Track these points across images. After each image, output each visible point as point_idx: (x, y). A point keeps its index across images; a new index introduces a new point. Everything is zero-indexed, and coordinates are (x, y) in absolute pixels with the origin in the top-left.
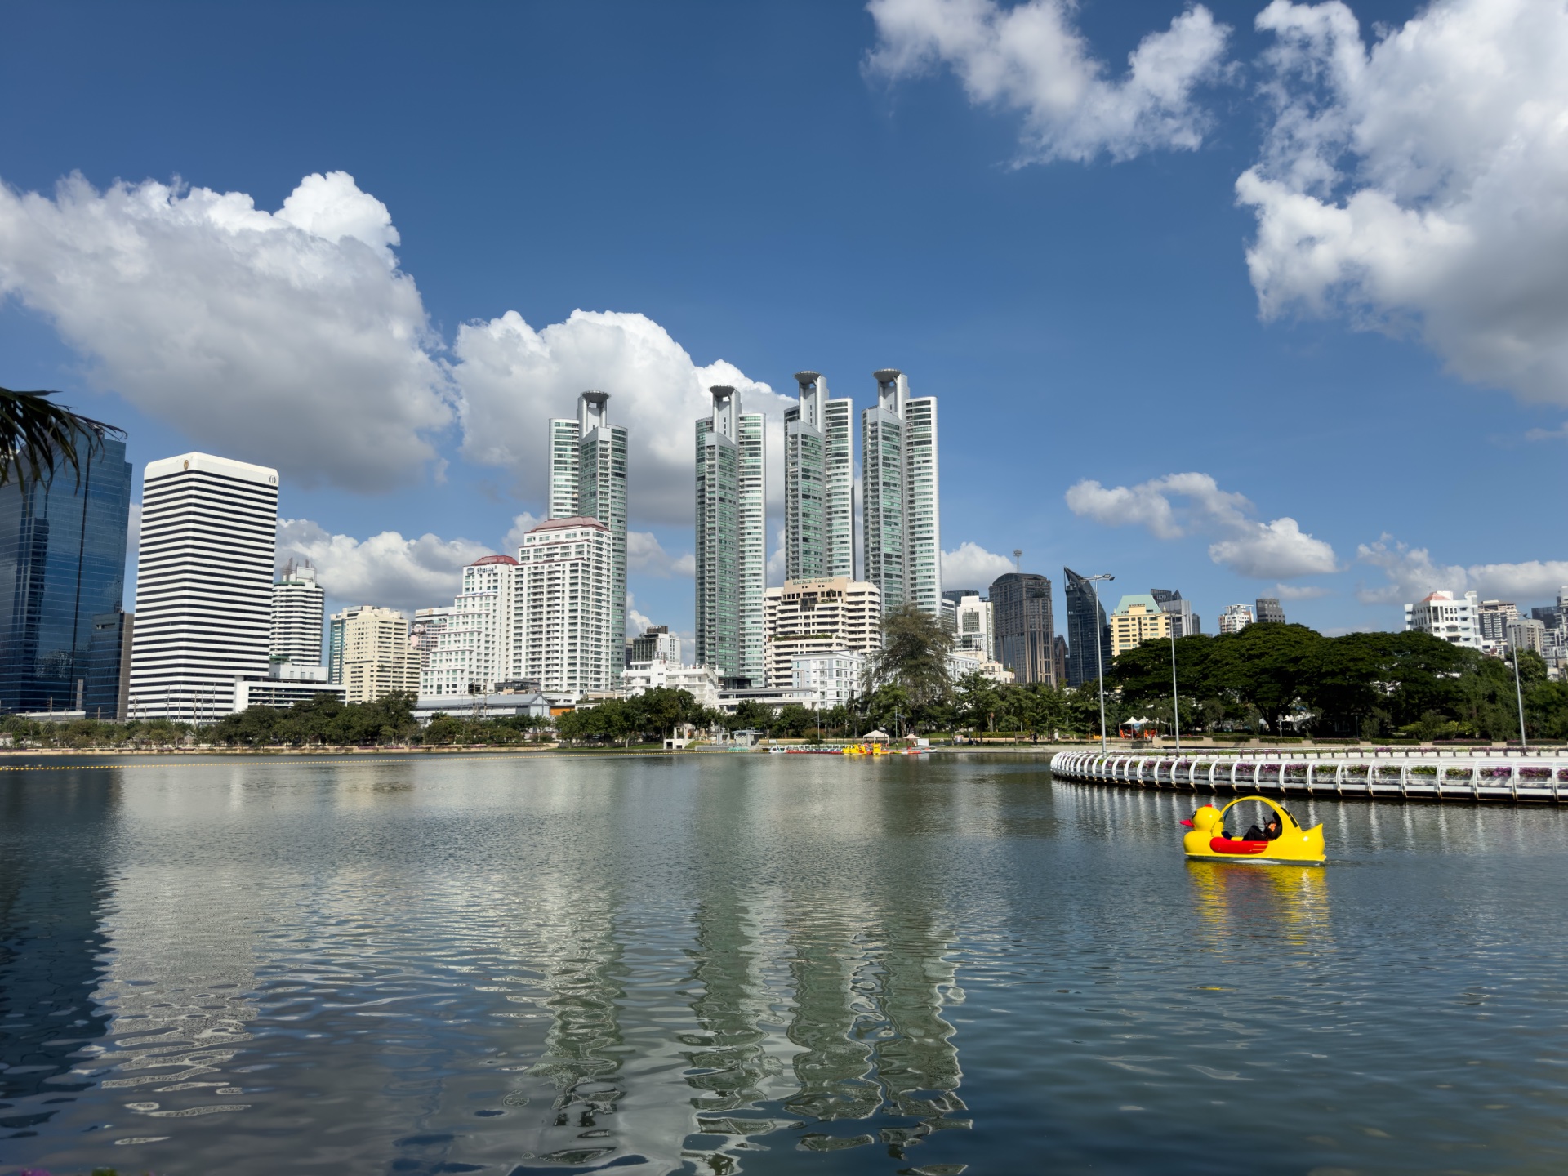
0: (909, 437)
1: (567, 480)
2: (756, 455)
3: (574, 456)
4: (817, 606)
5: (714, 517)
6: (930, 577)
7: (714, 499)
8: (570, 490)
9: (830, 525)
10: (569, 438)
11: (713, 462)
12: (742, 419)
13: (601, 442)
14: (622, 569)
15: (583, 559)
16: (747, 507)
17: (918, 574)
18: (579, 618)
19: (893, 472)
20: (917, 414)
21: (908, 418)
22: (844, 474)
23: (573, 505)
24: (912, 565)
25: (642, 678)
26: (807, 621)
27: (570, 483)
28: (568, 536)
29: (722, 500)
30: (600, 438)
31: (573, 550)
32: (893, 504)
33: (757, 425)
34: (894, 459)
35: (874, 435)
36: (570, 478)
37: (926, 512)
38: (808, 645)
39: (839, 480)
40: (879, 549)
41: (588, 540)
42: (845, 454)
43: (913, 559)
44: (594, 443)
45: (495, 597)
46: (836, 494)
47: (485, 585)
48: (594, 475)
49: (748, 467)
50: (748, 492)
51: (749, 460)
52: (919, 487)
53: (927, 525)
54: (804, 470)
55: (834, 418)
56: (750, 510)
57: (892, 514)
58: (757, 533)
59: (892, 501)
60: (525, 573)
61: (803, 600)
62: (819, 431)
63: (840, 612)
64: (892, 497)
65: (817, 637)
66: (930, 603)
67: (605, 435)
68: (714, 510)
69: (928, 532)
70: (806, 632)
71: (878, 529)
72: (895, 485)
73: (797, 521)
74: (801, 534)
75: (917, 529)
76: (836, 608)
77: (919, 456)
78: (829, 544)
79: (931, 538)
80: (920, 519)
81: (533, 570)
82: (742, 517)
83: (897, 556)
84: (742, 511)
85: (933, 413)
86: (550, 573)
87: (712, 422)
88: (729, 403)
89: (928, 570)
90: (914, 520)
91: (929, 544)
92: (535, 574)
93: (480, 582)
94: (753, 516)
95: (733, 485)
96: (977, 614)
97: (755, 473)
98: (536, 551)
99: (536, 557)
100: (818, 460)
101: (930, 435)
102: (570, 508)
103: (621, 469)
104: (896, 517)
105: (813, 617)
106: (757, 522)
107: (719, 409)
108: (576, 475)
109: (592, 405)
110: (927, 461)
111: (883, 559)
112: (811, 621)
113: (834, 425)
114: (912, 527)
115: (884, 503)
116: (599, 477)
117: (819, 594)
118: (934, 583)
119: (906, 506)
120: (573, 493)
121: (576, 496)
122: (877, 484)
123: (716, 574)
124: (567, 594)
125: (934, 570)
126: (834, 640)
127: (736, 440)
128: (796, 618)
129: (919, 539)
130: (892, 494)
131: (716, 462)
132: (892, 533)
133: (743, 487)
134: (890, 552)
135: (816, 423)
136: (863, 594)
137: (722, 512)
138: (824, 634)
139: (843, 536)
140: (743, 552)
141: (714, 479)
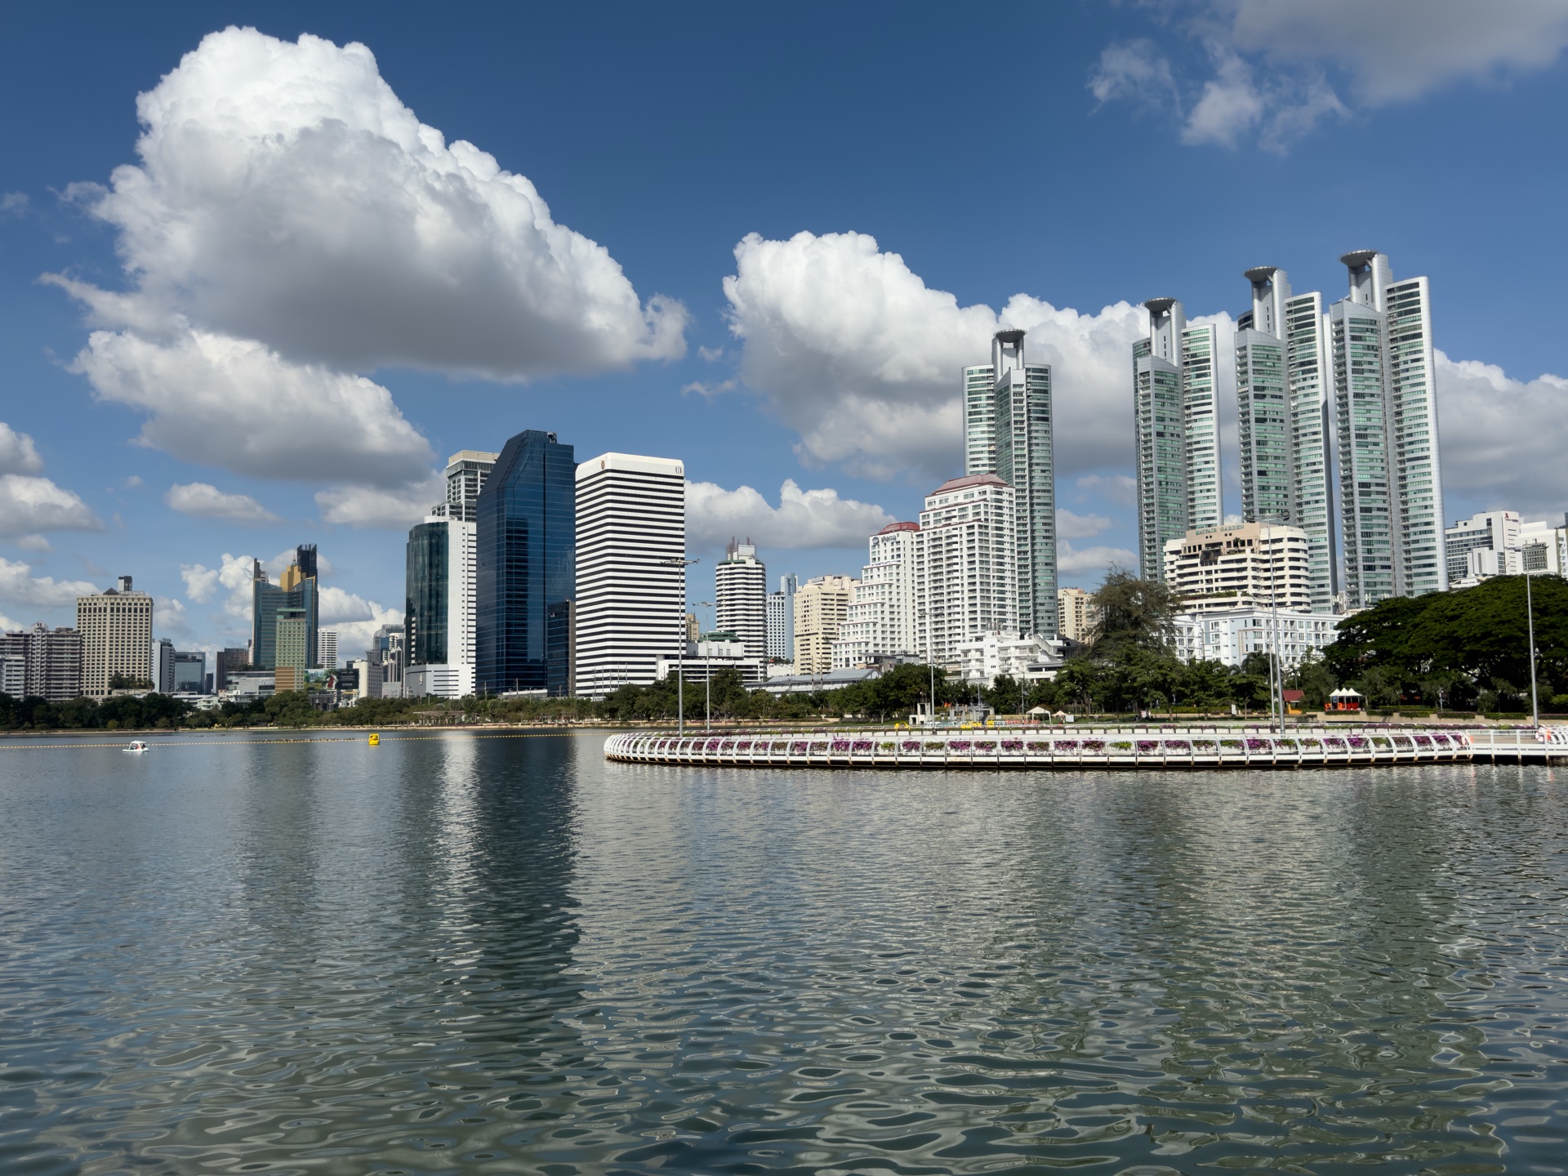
0: (1392, 332)
1: (983, 432)
2: (1205, 375)
3: (989, 405)
4: (1220, 558)
5: (1151, 455)
6: (1426, 507)
7: (1150, 434)
8: (987, 442)
9: (1297, 452)
10: (984, 385)
11: (1147, 392)
12: (1186, 334)
13: (1015, 386)
14: (1049, 524)
15: (979, 520)
16: (1195, 439)
17: (1410, 505)
18: (978, 584)
19: (1367, 379)
20: (1402, 301)
21: (1390, 308)
22: (1313, 387)
23: (990, 459)
24: (1402, 494)
25: (977, 650)
26: (1209, 577)
27: (986, 435)
28: (966, 496)
29: (1160, 434)
30: (1013, 382)
31: (970, 511)
32: (1369, 419)
33: (1206, 339)
34: (1370, 363)
35: (1340, 336)
36: (986, 429)
37: (1419, 425)
38: (1208, 605)
39: (1306, 395)
40: (1351, 477)
41: (985, 500)
42: (1314, 362)
43: (1404, 486)
44: (1007, 388)
45: (898, 566)
46: (1304, 413)
47: (889, 554)
48: (1008, 424)
49: (1195, 391)
50: (1196, 421)
51: (1196, 383)
52: (1407, 394)
53: (1421, 441)
54: (1256, 388)
55: (1297, 319)
56: (1198, 442)
57: (1369, 432)
58: (1209, 469)
59: (1368, 415)
60: (925, 539)
61: (1204, 552)
62: (1279, 337)
63: (1249, 564)
64: (1369, 411)
65: (1219, 595)
66: (1428, 540)
67: (1019, 377)
68: (1151, 448)
69: (1422, 449)
70: (1208, 590)
71: (1349, 453)
72: (1372, 395)
73: (1250, 451)
74: (1256, 466)
75: (1407, 448)
76: (1244, 560)
77: (1407, 354)
78: (1298, 474)
79: (1426, 457)
80: (1410, 435)
81: (932, 536)
82: (1190, 451)
83: (1378, 485)
84: (1190, 444)
85: (1424, 298)
86: (948, 537)
87: (1149, 343)
88: (1169, 318)
89: (1424, 499)
90: (1402, 436)
91: (1423, 466)
92: (934, 540)
93: (884, 552)
94: (1206, 449)
95: (1174, 416)
96: (1544, 547)
97: (1203, 397)
98: (935, 515)
99: (936, 521)
100: (1277, 374)
101: (1420, 327)
102: (987, 462)
103: (1043, 412)
104: (1375, 435)
105: (1216, 571)
106: (1207, 455)
107: (1157, 327)
108: (993, 425)
109: (1006, 345)
110: (1418, 360)
111: (1356, 490)
112: (1214, 576)
113: (1297, 327)
114: (1401, 446)
115: (1356, 420)
116: (1013, 426)
117: (1225, 545)
118: (1432, 515)
119: (1391, 420)
120: (990, 445)
121: (992, 448)
122: (1346, 396)
123: (1156, 522)
124: (966, 559)
125: (1431, 498)
126: (1239, 598)
127: (1179, 361)
128: (1196, 574)
129: (1410, 460)
130: (1368, 407)
131: (1150, 391)
132: (1371, 456)
133: (1189, 415)
134: (1366, 479)
135: (1274, 329)
136: (1280, 540)
137: (1161, 448)
138: (1229, 592)
139: (1314, 464)
140: (1193, 493)
141: (1149, 411)
